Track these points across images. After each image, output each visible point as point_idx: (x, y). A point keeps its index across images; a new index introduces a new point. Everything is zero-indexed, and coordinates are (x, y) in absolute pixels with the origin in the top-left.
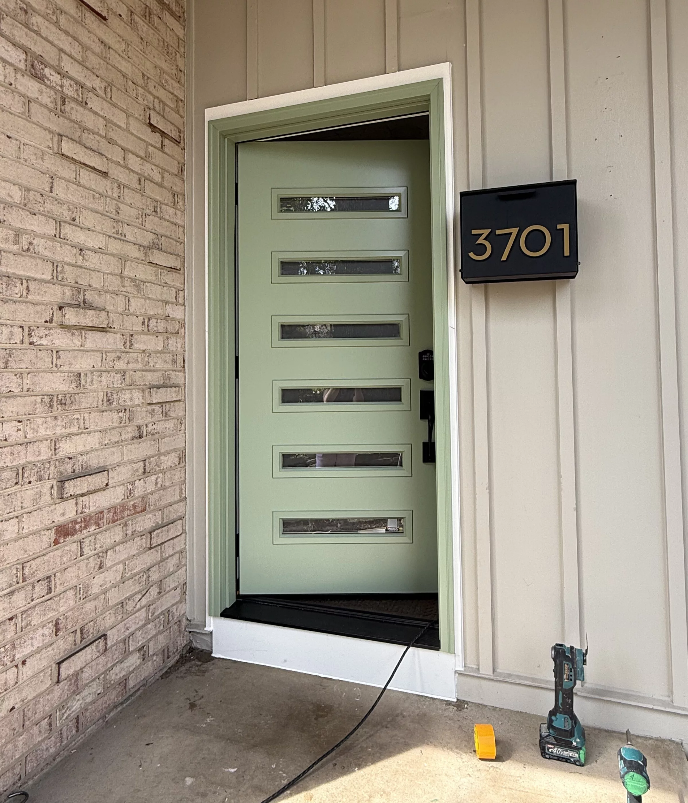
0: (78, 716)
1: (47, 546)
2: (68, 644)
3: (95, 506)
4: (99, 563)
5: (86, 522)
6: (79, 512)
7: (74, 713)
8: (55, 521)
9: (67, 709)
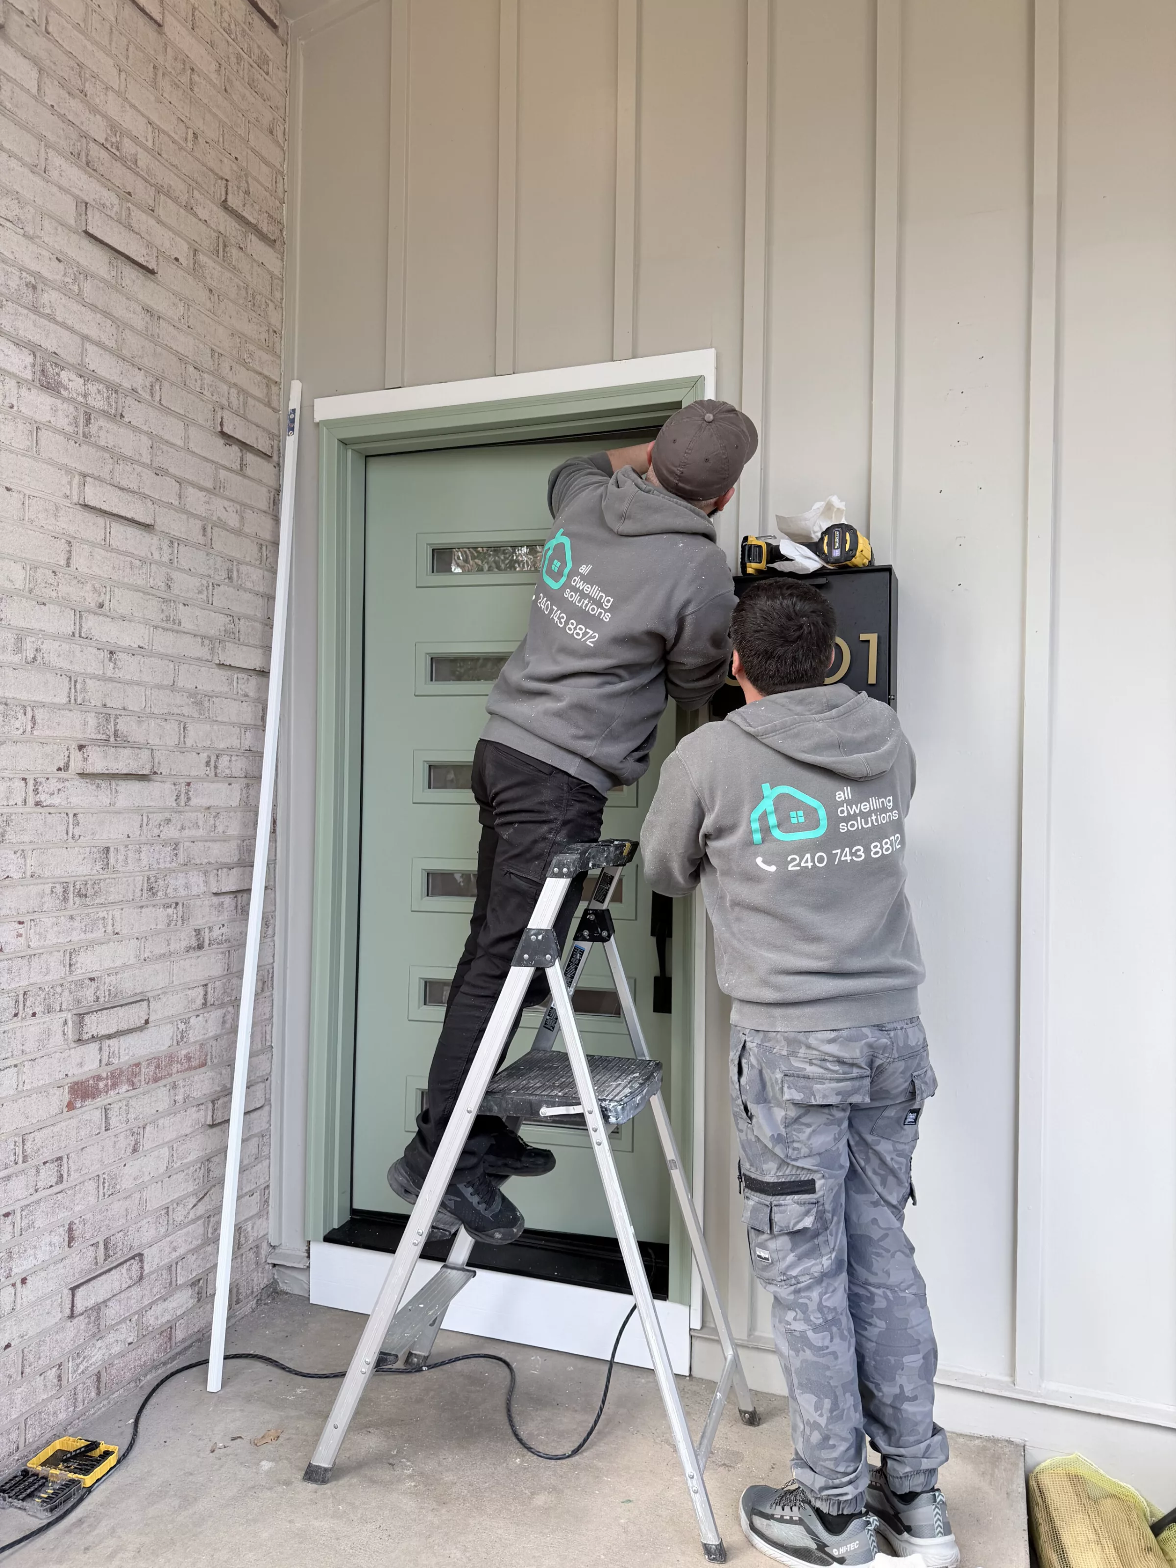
0: (99, 1372)
1: (57, 1111)
2: (86, 1262)
3: (128, 1054)
4: (133, 1143)
5: (114, 1079)
6: (104, 1062)
7: (93, 1367)
8: (70, 1074)
9: (84, 1358)
